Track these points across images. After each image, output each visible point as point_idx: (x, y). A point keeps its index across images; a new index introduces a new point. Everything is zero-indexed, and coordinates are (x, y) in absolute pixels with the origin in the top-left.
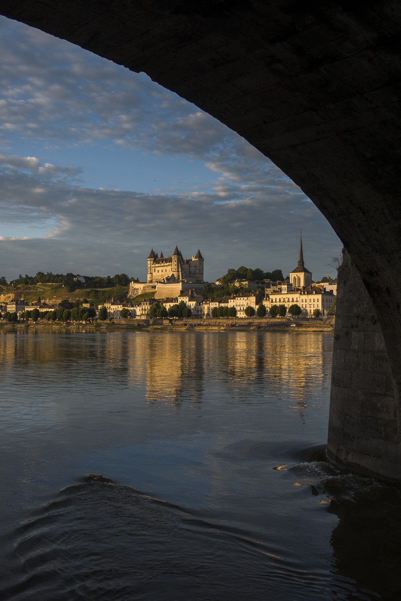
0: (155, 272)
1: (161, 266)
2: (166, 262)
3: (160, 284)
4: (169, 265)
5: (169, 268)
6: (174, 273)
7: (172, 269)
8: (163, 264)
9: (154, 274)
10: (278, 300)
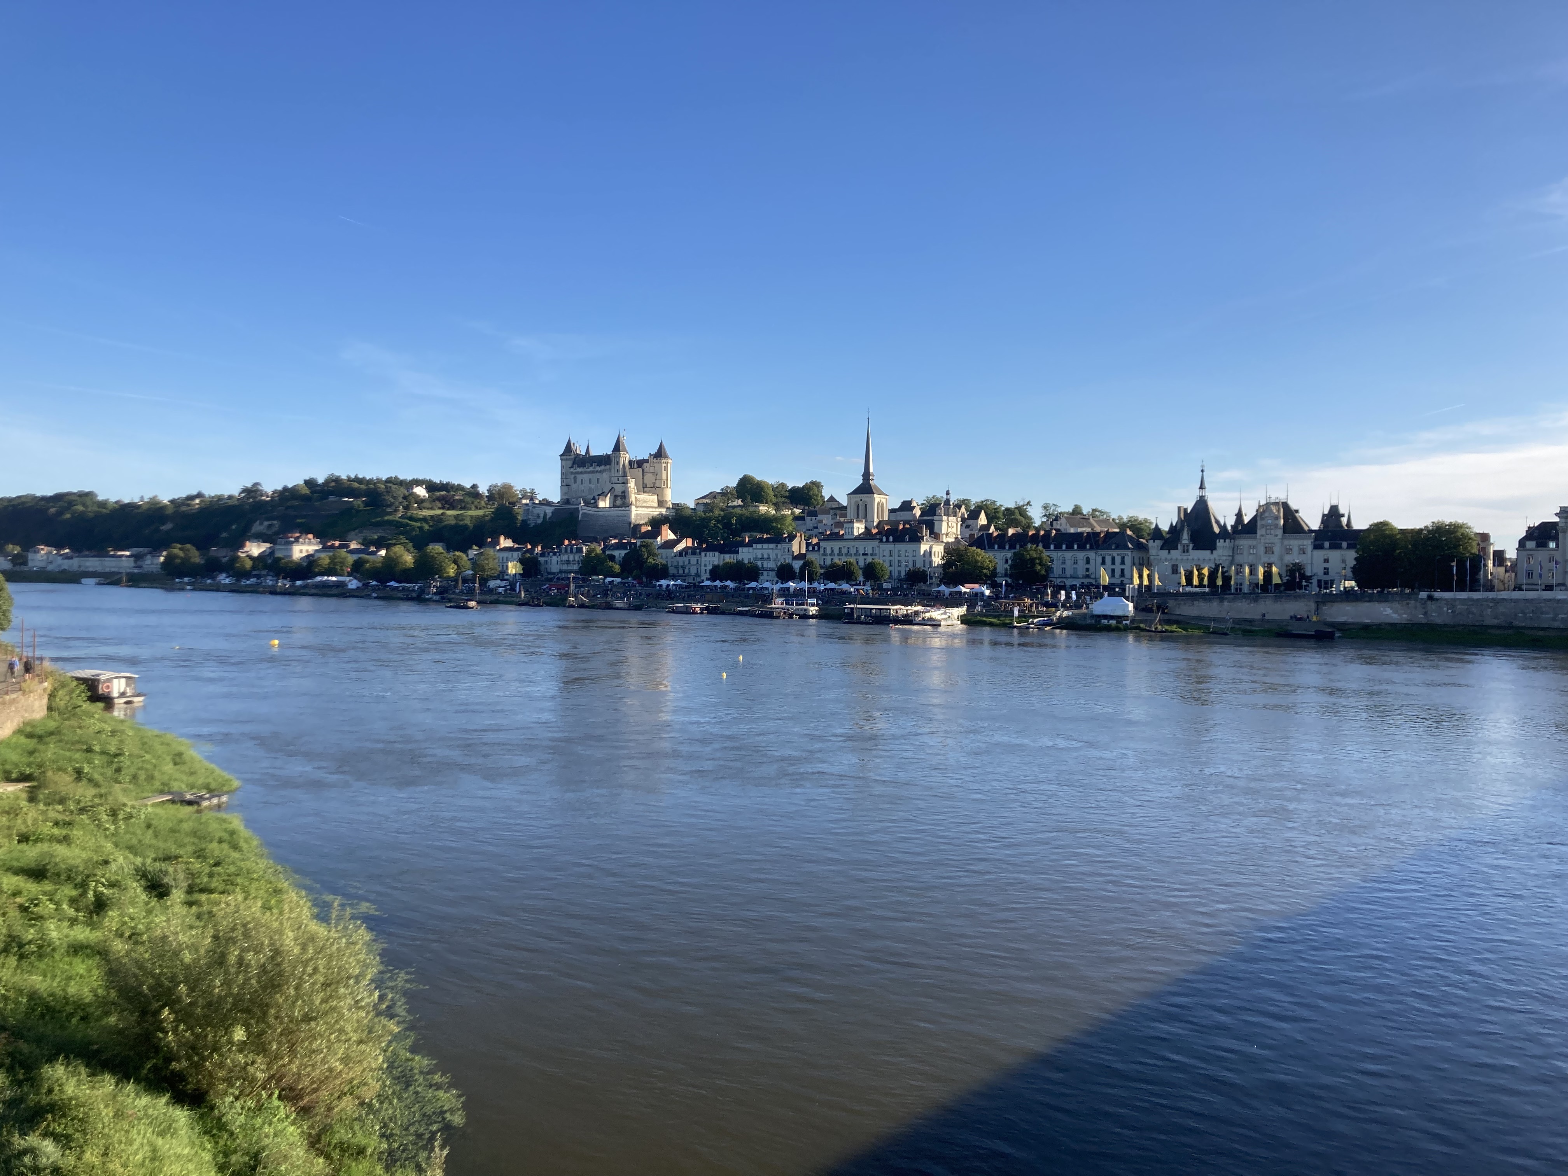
1: (588, 472)
2: (599, 465)
3: (587, 508)
4: (604, 471)
6: (614, 486)
9: (574, 487)
10: (836, 551)
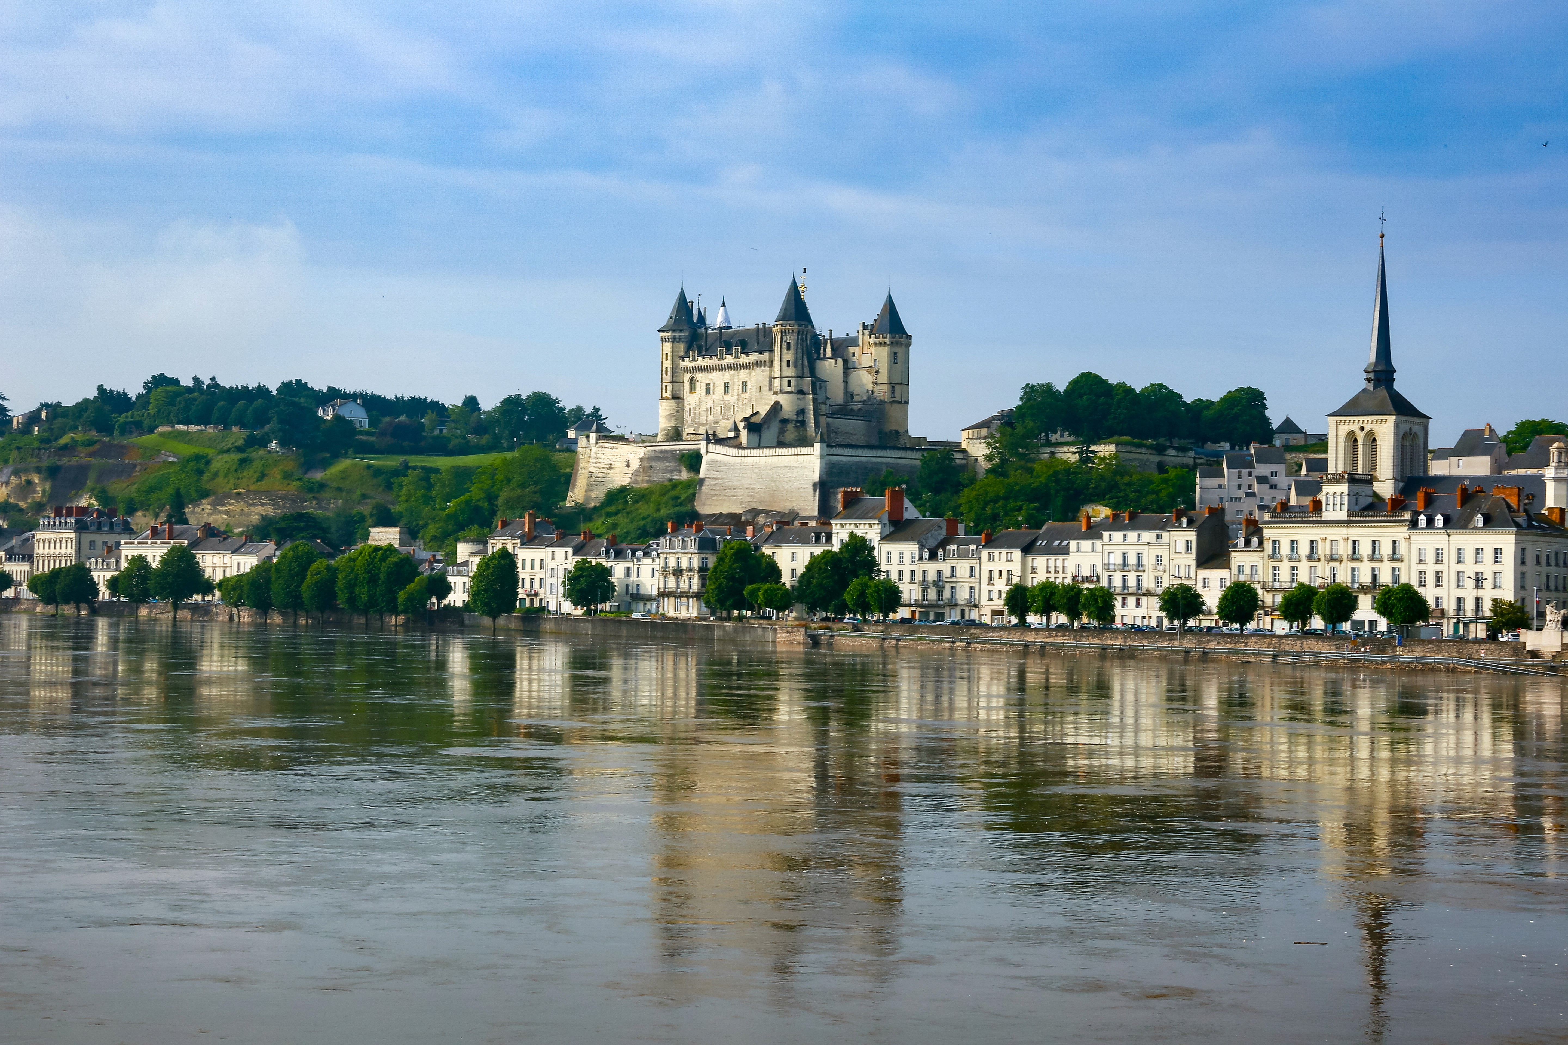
0: (692, 389)
1: (722, 368)
2: (746, 350)
3: (719, 448)
4: (758, 364)
5: (757, 377)
6: (781, 398)
7: (771, 379)
8: (729, 360)
9: (690, 399)
10: (1304, 549)
